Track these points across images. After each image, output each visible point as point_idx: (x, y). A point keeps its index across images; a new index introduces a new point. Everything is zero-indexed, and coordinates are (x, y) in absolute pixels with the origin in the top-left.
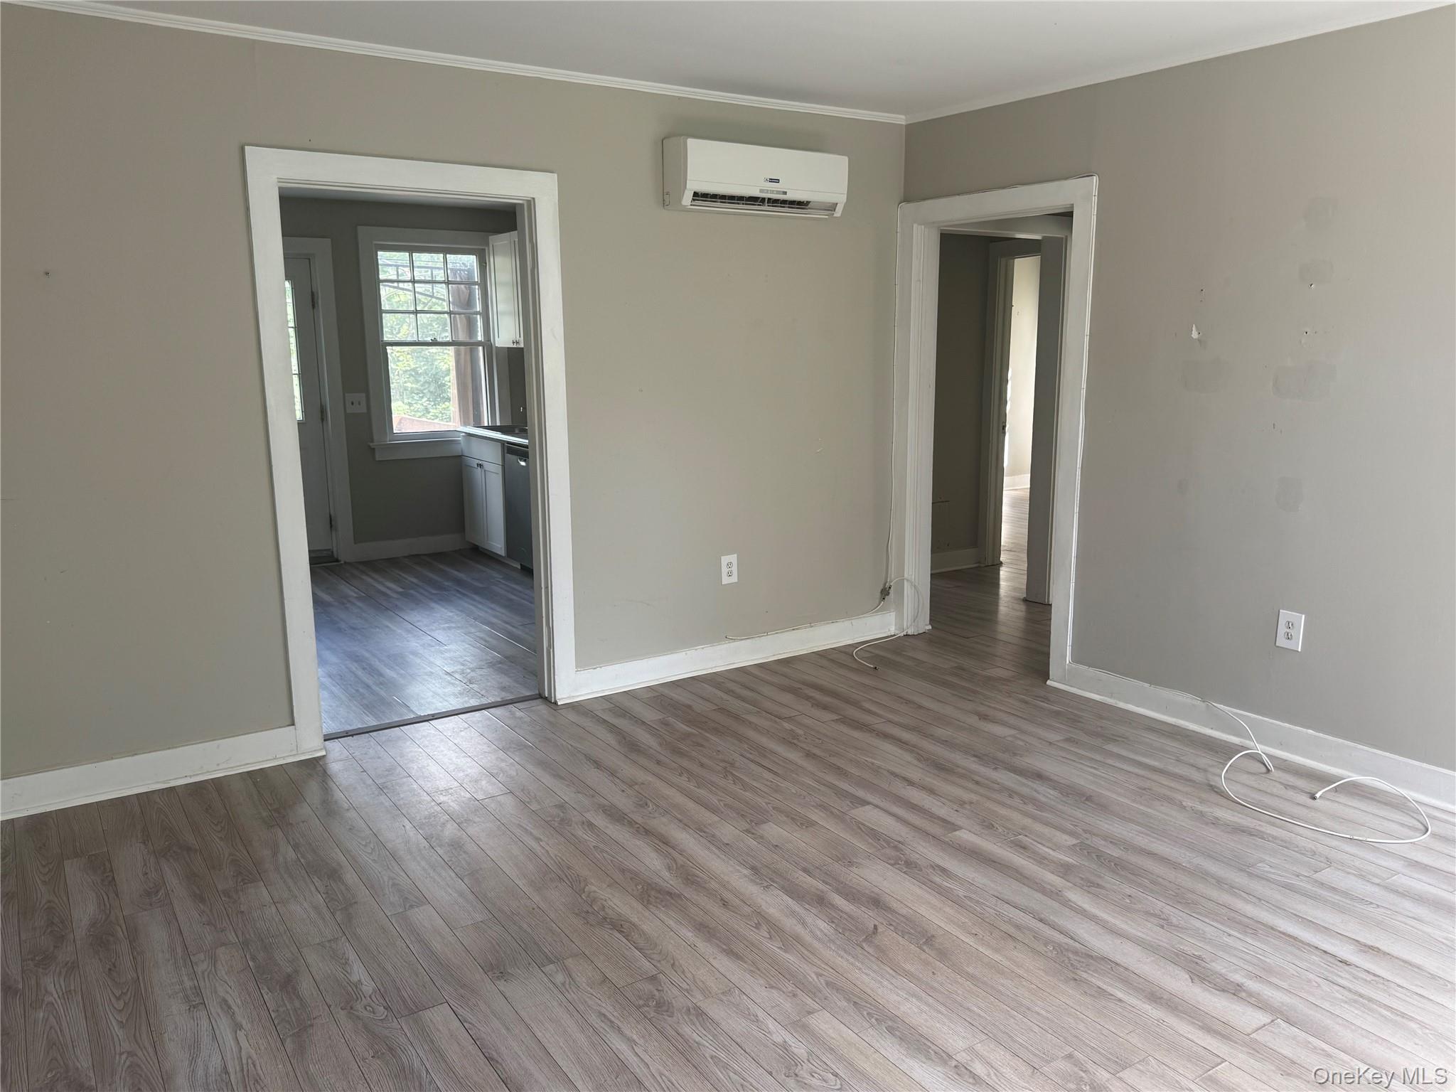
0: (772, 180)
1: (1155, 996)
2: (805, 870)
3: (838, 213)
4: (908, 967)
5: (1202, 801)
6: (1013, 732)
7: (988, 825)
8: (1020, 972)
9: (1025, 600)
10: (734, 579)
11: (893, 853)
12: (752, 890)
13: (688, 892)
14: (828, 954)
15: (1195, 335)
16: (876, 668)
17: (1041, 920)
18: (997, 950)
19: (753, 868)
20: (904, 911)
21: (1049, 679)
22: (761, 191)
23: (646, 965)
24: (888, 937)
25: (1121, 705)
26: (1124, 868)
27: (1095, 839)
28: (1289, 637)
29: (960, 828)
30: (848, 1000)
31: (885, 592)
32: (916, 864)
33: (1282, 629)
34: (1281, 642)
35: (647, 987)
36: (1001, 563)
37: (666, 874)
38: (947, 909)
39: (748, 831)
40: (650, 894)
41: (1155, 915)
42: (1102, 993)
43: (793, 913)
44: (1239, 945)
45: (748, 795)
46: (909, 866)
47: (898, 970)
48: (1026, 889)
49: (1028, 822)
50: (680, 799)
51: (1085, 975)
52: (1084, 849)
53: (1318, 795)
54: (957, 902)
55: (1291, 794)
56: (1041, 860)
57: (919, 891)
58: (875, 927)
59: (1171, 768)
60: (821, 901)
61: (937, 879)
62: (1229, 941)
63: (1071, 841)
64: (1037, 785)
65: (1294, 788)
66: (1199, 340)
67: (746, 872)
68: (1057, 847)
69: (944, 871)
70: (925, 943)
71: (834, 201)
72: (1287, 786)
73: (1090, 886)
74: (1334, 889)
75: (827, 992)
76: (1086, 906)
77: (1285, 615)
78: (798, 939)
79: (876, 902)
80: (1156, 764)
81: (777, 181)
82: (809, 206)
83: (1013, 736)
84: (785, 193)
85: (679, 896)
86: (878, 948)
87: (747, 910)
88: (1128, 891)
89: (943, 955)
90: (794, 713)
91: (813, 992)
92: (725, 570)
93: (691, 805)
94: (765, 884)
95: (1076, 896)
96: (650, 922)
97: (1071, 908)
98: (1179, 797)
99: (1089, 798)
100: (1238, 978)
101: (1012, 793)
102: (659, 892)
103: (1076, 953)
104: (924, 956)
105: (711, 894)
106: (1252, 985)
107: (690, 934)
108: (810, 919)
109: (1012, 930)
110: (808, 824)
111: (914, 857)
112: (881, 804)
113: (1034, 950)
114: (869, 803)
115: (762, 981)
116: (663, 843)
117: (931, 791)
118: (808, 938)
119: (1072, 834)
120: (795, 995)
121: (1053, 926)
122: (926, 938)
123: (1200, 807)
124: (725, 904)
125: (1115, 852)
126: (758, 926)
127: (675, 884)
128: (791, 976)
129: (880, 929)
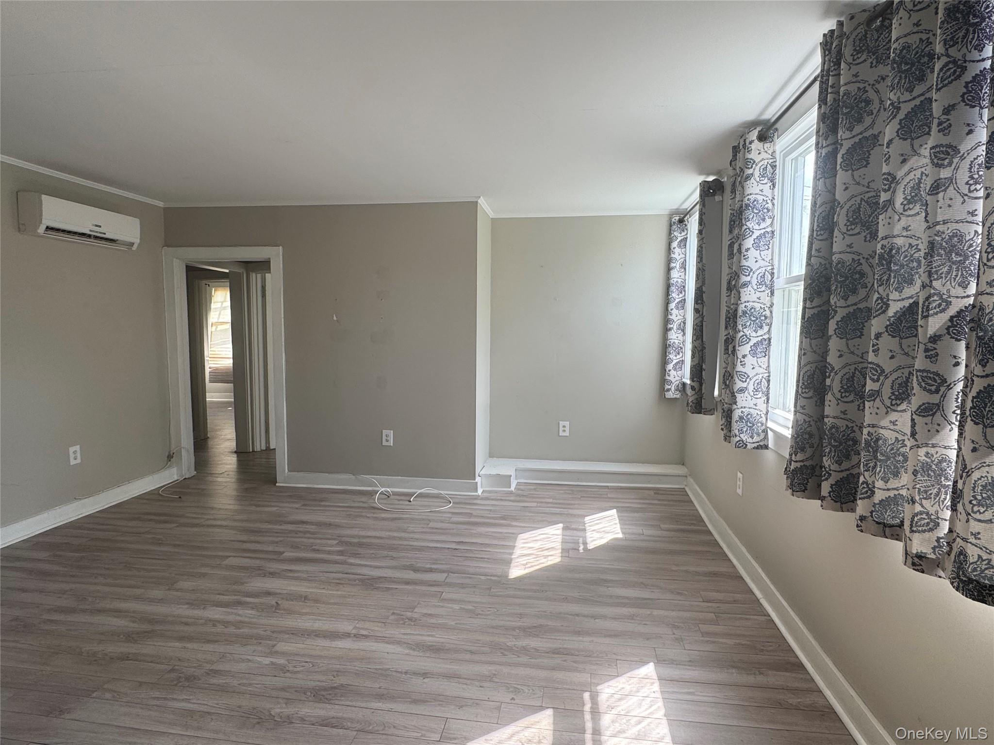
0: (96, 226)
1: (408, 582)
2: (219, 594)
3: (135, 248)
4: (304, 611)
5: (374, 513)
6: (278, 508)
7: (295, 547)
8: (352, 594)
9: (236, 452)
10: (79, 461)
11: (260, 572)
12: (197, 612)
13: (158, 627)
14: (264, 621)
15: (335, 318)
16: (180, 497)
17: (346, 573)
18: (337, 590)
19: (187, 604)
20: (285, 592)
21: (276, 482)
22: (91, 231)
23: (163, 667)
25: (316, 486)
26: (363, 545)
27: (344, 538)
28: (387, 441)
29: (284, 552)
30: (288, 634)
31: (170, 457)
32: (275, 572)
33: (384, 438)
34: (384, 443)
35: (173, 675)
36: (208, 437)
37: (132, 625)
38: (305, 584)
39: (169, 589)
40: (130, 637)
41: (387, 557)
42: (388, 589)
44: (421, 556)
45: (154, 574)
46: (273, 574)
48: (332, 565)
49: (311, 541)
50: (107, 589)
51: (377, 585)
52: (341, 543)
53: (412, 500)
54: (305, 579)
55: (401, 502)
56: (329, 553)
57: (286, 582)
58: (277, 603)
59: (352, 505)
60: (239, 603)
61: (290, 575)
62: (417, 555)
63: (335, 542)
64: (304, 526)
65: (401, 500)
66: (337, 321)
67: (186, 606)
68: (332, 546)
69: (291, 571)
70: (305, 600)
71: (132, 241)
72: (399, 500)
73: (355, 555)
74: (437, 528)
75: (275, 635)
76: (360, 562)
77: (385, 432)
78: (241, 622)
79: (269, 593)
80: (346, 505)
81: (100, 227)
82: (117, 242)
83: (277, 510)
84: (105, 234)
85: (153, 631)
86: (285, 610)
87: (202, 621)
88: (371, 552)
89: (316, 601)
90: (147, 530)
91: (269, 638)
92: (72, 456)
93: (120, 590)
94: (202, 607)
95: (352, 560)
96: (148, 648)
97: (354, 565)
98: (363, 514)
99: (330, 525)
100: (428, 566)
101: (296, 532)
102: (138, 633)
103: (368, 579)
104: (308, 604)
105: (172, 623)
106: (433, 566)
107: (177, 644)
108: (241, 612)
109: (338, 581)
110: (203, 575)
111: (272, 570)
112: (237, 555)
113: (352, 585)
114: (230, 557)
115: (237, 645)
116: (118, 613)
117: (258, 542)
118: (247, 620)
119: (334, 539)
120: (260, 643)
121: (353, 574)
122: (304, 598)
123: (375, 515)
124: (186, 624)
125: (356, 540)
126: (214, 625)
127: (145, 627)
128: (251, 637)
129: (279, 602)
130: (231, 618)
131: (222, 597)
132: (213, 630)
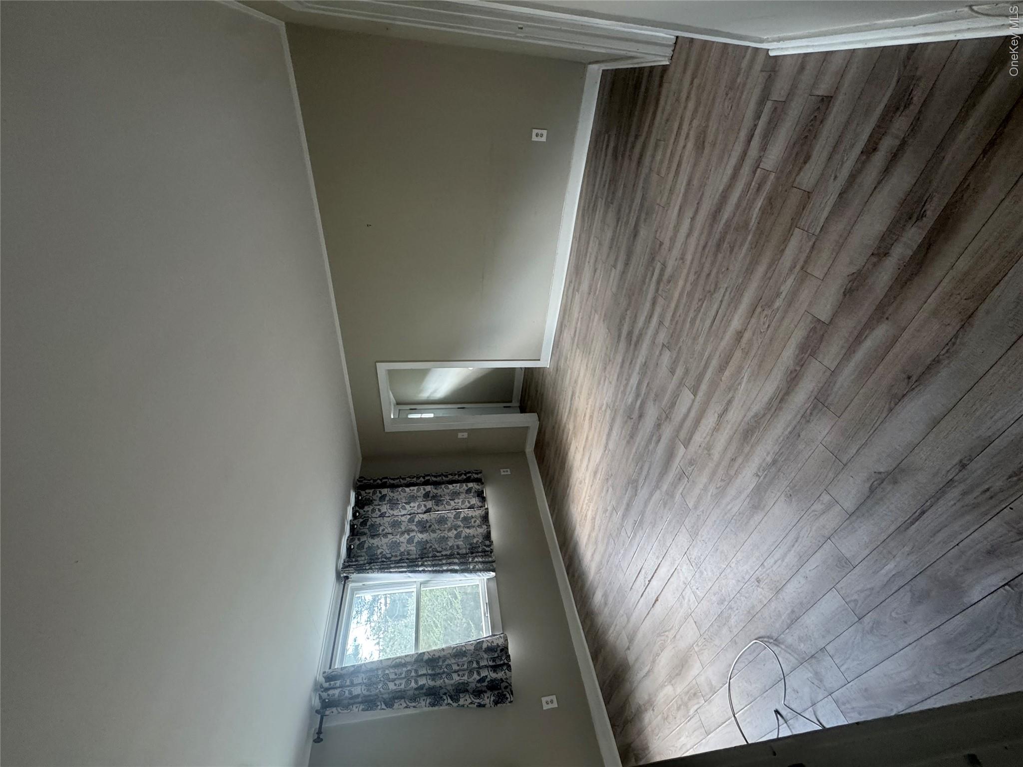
2: (648, 384)
12: (637, 368)
13: (632, 346)
18: (633, 459)
19: (645, 363)
20: (640, 427)
24: (630, 423)
32: (660, 428)
37: (638, 331)
38: (643, 443)
39: (663, 345)
43: (632, 388)
45: (688, 325)
46: (659, 425)
47: (623, 428)
54: (647, 446)
57: (648, 431)
60: (638, 395)
61: (654, 438)
67: (644, 360)
78: (625, 395)
79: (641, 416)
86: (627, 421)
87: (630, 372)
89: (628, 442)
94: (640, 371)
105: (634, 354)
108: (631, 396)
110: (672, 371)
117: (716, 429)
118: (626, 398)
122: (632, 436)
126: (626, 379)
127: (634, 338)
128: (616, 398)
129: (632, 420)
130: (629, 389)
131: (646, 384)
132: (624, 379)
